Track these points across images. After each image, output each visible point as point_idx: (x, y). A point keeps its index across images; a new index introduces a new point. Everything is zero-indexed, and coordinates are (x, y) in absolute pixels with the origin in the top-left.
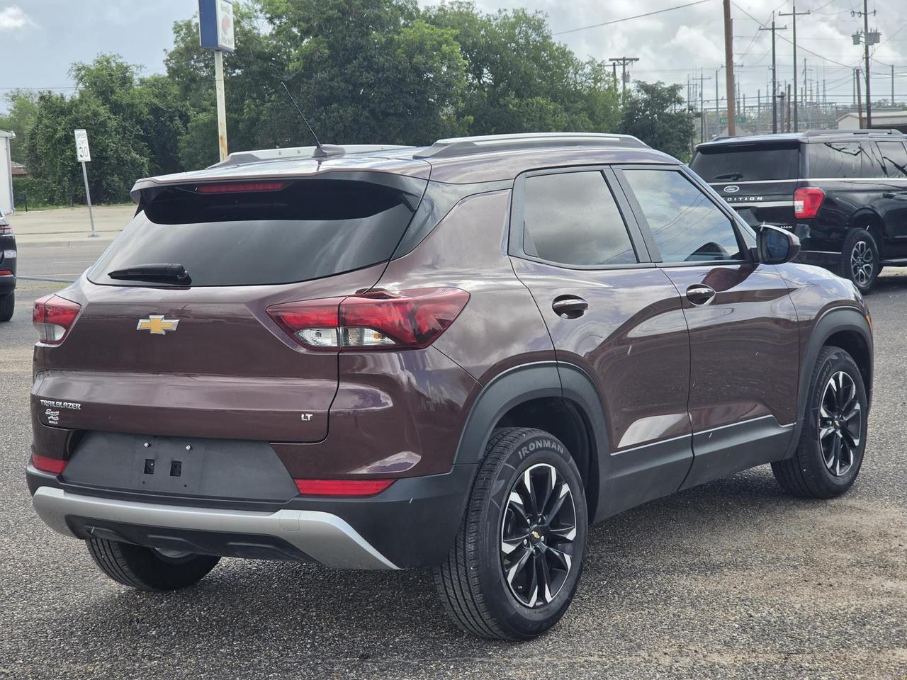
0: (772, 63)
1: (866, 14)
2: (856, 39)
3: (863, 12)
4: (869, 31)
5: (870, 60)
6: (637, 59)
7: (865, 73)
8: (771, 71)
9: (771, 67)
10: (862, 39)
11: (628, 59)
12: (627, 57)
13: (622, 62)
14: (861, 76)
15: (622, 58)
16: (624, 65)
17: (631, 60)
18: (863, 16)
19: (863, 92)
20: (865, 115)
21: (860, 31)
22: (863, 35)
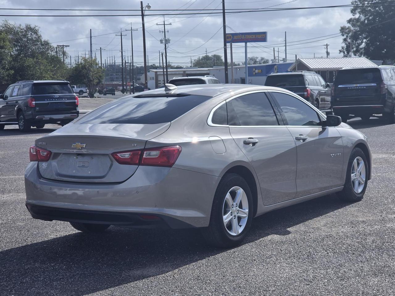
0: (121, 49)
1: (165, 32)
2: (161, 41)
3: (164, 31)
4: (166, 39)
5: (167, 50)
6: (69, 46)
7: (165, 54)
8: (121, 52)
9: (121, 51)
10: (164, 42)
11: (65, 46)
12: (64, 45)
13: (62, 47)
14: (164, 56)
15: (62, 45)
16: (63, 48)
17: (66, 46)
18: (164, 33)
19: (164, 61)
20: (165, 70)
21: (163, 38)
22: (164, 40)
